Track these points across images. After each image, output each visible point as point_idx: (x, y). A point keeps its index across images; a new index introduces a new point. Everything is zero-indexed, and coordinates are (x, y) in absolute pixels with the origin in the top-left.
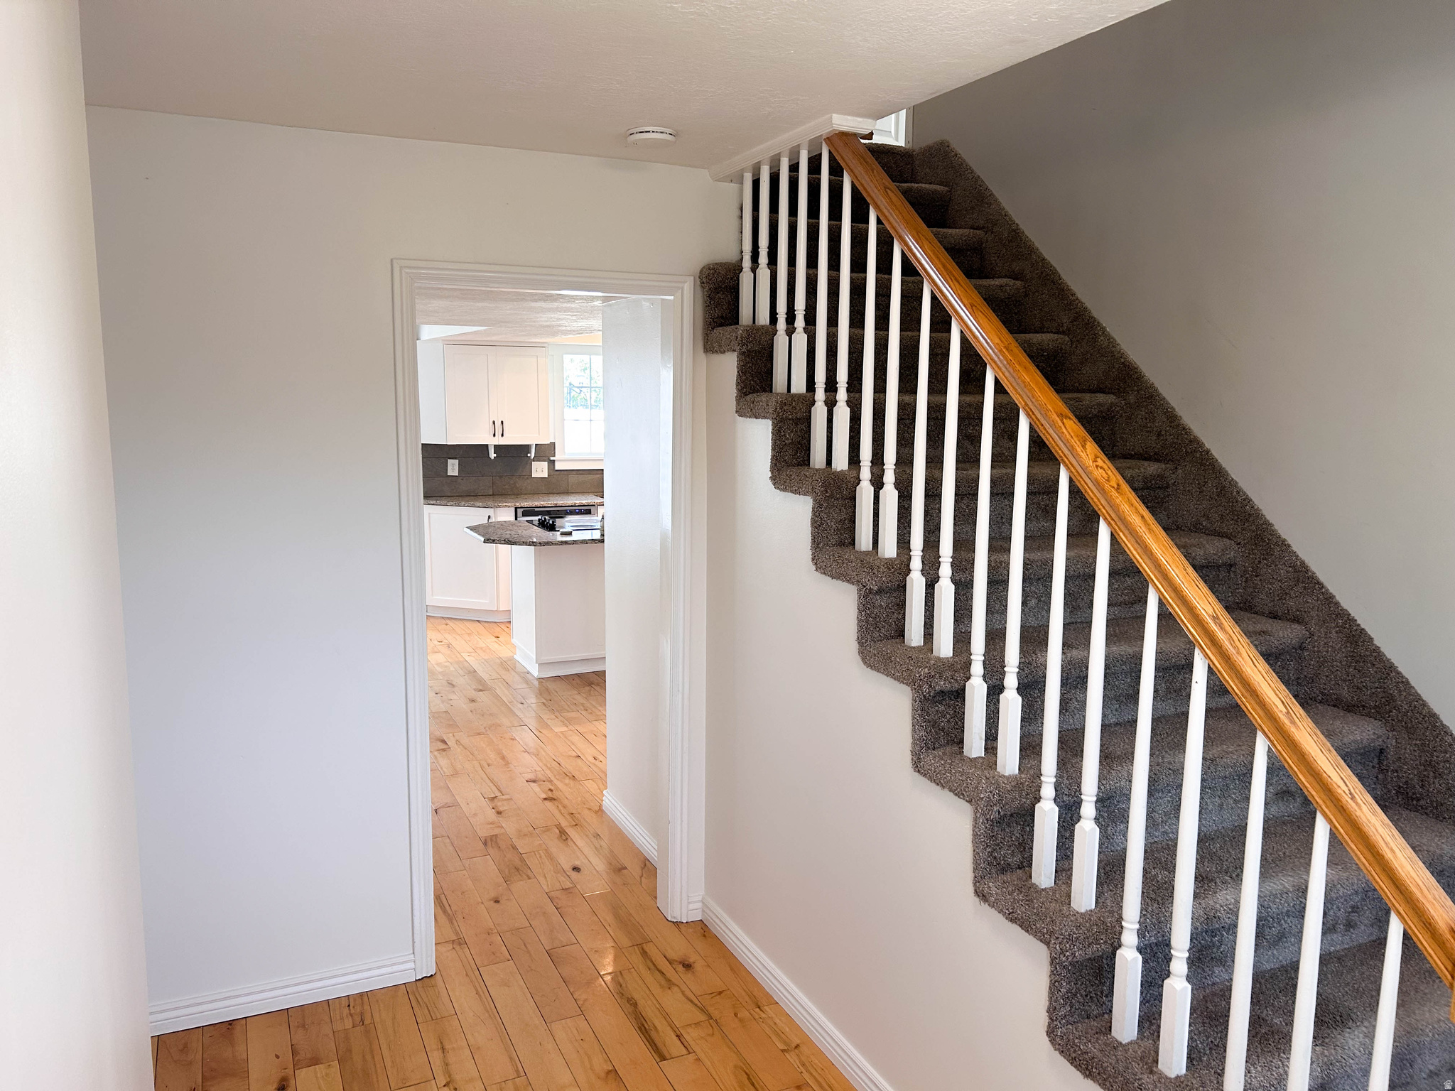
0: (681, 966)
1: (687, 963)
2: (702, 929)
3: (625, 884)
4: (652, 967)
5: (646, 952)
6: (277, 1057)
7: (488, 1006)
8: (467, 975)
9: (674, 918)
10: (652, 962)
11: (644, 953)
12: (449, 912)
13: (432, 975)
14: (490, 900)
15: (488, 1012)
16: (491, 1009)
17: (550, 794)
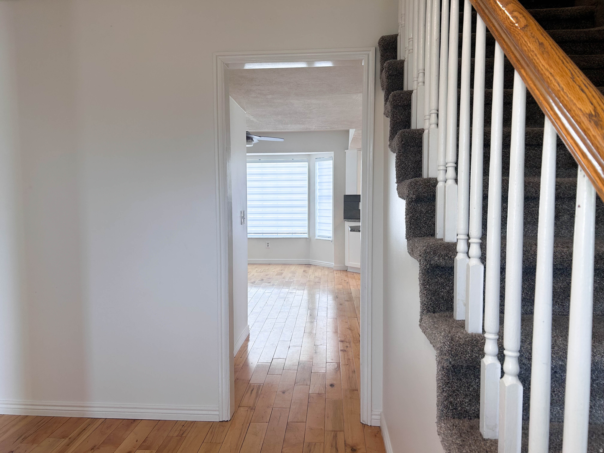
0: (350, 449)
1: (355, 448)
2: (377, 432)
3: (351, 398)
4: (334, 445)
5: (337, 436)
6: (137, 441)
7: (239, 443)
8: (243, 425)
9: (364, 421)
10: (336, 442)
11: (335, 437)
12: (259, 392)
13: (227, 421)
14: (281, 391)
15: (237, 446)
16: (239, 445)
17: (345, 348)
